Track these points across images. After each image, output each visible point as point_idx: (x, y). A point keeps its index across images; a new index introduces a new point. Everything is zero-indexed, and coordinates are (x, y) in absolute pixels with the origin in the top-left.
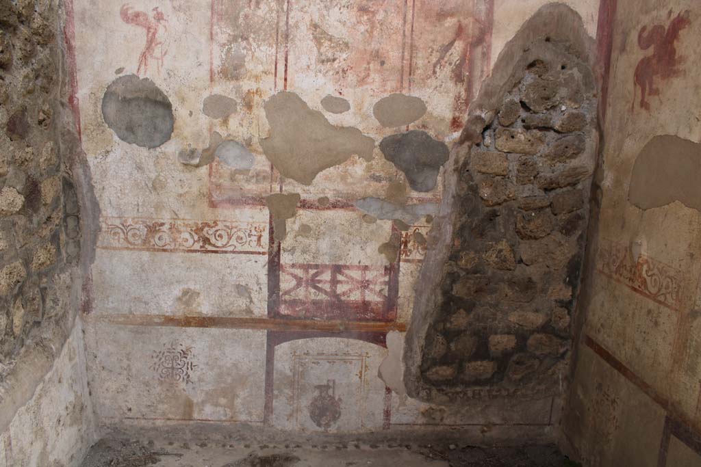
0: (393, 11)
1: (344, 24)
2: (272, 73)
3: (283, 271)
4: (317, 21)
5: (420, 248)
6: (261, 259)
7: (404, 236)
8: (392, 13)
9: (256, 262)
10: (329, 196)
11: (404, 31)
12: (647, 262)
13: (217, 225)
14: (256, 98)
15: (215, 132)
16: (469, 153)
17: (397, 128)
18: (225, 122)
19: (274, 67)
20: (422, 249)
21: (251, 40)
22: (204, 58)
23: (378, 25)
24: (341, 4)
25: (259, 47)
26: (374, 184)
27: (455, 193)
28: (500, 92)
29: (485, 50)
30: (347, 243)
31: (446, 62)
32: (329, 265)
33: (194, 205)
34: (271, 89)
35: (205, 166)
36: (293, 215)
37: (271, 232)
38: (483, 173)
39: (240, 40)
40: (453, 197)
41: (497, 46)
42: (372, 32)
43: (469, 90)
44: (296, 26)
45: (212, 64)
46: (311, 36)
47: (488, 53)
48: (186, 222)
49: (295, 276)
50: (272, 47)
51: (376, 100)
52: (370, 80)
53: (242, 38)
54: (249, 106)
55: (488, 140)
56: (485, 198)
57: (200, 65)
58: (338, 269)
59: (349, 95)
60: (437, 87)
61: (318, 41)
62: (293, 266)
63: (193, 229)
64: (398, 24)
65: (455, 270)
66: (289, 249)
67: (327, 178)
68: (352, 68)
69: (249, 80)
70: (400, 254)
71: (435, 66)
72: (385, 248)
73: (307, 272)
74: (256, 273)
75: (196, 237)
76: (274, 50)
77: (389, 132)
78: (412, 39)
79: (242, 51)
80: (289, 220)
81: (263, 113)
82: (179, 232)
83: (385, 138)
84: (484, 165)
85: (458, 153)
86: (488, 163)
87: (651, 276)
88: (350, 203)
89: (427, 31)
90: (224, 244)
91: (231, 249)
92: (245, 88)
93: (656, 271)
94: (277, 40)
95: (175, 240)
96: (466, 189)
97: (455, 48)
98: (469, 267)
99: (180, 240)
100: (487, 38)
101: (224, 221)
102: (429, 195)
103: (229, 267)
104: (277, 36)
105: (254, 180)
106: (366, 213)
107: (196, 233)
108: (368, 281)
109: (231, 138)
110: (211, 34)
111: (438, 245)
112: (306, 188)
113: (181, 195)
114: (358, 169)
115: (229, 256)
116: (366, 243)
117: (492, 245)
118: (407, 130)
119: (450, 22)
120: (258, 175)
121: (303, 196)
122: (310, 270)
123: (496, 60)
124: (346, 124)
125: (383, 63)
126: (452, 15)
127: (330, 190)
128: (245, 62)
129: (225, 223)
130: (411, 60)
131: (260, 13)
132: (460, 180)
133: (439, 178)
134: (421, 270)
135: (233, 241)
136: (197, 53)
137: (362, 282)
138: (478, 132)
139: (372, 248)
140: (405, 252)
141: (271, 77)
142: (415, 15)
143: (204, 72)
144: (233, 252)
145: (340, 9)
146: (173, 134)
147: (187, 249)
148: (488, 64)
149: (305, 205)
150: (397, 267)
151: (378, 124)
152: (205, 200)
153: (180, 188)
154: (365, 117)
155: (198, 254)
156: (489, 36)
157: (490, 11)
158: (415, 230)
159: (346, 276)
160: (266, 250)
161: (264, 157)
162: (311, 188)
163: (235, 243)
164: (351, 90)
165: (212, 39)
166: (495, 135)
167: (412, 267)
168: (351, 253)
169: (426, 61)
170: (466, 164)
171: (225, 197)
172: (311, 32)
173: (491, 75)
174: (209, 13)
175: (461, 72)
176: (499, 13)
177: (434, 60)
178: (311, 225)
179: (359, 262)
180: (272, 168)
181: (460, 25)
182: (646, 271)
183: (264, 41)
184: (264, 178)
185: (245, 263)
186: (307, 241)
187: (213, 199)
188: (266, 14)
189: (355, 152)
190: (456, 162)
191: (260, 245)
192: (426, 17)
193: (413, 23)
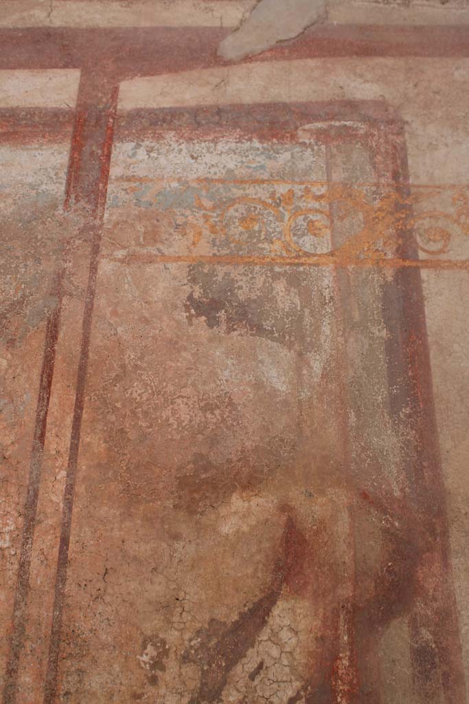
11: (24, 565)
29: (426, 634)
78: (60, 598)
97: (275, 639)
100: (428, 575)
119: (242, 515)
126: (250, 483)
142: (80, 489)
156: (437, 567)
157: (424, 456)
181: (290, 519)
192: (131, 498)
193: (66, 526)
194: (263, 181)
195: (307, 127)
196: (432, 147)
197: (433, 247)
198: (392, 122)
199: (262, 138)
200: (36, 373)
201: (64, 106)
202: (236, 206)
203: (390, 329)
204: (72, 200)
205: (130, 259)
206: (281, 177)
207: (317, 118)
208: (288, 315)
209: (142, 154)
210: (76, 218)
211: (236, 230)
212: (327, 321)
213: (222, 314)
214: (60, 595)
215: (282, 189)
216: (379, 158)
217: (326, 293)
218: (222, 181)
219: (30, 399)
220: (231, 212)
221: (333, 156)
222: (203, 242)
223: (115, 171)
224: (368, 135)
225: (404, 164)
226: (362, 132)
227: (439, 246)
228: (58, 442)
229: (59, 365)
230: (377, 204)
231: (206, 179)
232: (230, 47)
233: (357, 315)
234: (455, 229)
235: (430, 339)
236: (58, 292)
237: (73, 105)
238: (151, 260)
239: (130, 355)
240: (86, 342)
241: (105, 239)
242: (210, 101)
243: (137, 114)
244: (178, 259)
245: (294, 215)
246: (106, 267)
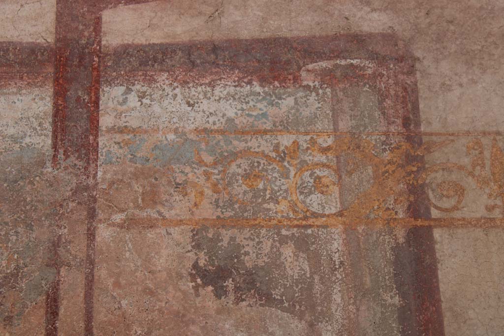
194: (265, 132)
195: (310, 67)
196: (446, 88)
197: (447, 204)
198: (400, 59)
199: (263, 81)
201: (41, 41)
202: (239, 161)
203: (403, 296)
204: (61, 156)
205: (130, 223)
206: (284, 126)
207: (321, 56)
208: (297, 282)
209: (133, 100)
210: (67, 177)
211: (240, 189)
212: (337, 288)
213: (229, 284)
215: (286, 141)
216: (388, 102)
217: (336, 257)
218: (222, 132)
220: (233, 168)
221: (339, 101)
222: (205, 203)
223: (106, 121)
224: (376, 76)
225: (416, 108)
226: (370, 71)
227: (453, 202)
230: (387, 156)
231: (205, 130)
233: (368, 281)
234: (470, 183)
235: (444, 305)
236: (55, 263)
237: (51, 39)
238: (151, 225)
239: (137, 330)
240: (89, 317)
241: (101, 201)
242: (204, 36)
243: (124, 52)
244: (180, 222)
245: (300, 170)
246: (104, 233)
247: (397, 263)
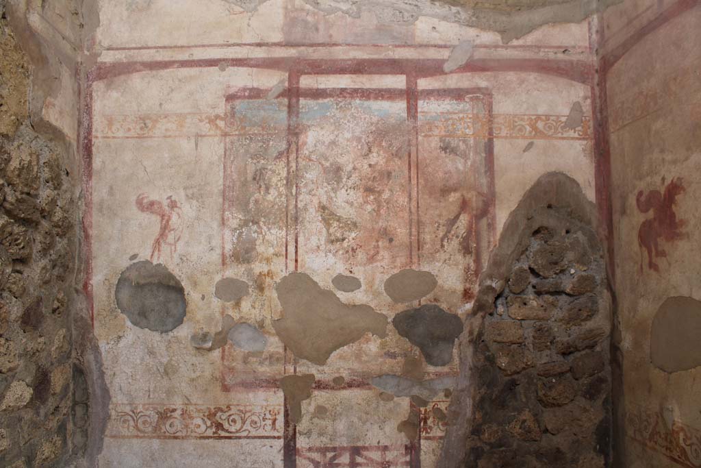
0: (398, 189)
1: (351, 204)
2: (282, 255)
3: (300, 456)
4: (325, 203)
5: (440, 424)
6: (276, 443)
7: (423, 412)
8: (397, 192)
9: (271, 447)
10: (344, 375)
11: (410, 208)
12: (682, 429)
13: (230, 409)
14: (268, 280)
15: (229, 315)
16: (483, 323)
17: (409, 303)
18: (237, 305)
19: (284, 249)
20: (442, 425)
21: (261, 224)
22: (216, 242)
23: (385, 204)
24: (347, 186)
25: (269, 229)
26: (388, 360)
27: (471, 364)
28: (508, 260)
29: (490, 221)
30: (364, 423)
31: (453, 236)
32: (347, 447)
33: (206, 390)
34: (282, 271)
35: (217, 351)
36: (308, 396)
37: (286, 415)
38: (499, 342)
39: (251, 224)
40: (471, 369)
41: (502, 216)
42: (379, 211)
43: (478, 261)
44: (305, 209)
45: (224, 248)
46: (320, 218)
47: (493, 224)
48: (199, 407)
49: (312, 461)
50: (282, 229)
51: (387, 277)
52: (379, 257)
53: (252, 222)
54: (261, 288)
55: (501, 309)
56: (503, 368)
57: (212, 249)
58: (356, 451)
59: (359, 273)
60: (445, 261)
61: (327, 223)
62: (310, 449)
63: (206, 414)
64: (404, 202)
65: (479, 445)
66: (305, 432)
67: (341, 357)
68: (361, 247)
69: (260, 262)
70: (420, 432)
71: (442, 240)
72: (404, 426)
73: (325, 455)
74: (272, 458)
75: (209, 423)
76: (284, 233)
77: (401, 307)
78: (418, 215)
79: (253, 235)
80: (304, 401)
81: (275, 295)
82: (191, 418)
83: (398, 314)
84: (499, 335)
85: (472, 323)
86: (503, 331)
87: (690, 445)
88: (366, 382)
89: (432, 206)
90: (238, 429)
91: (245, 434)
92: (257, 271)
93: (694, 440)
94: (287, 222)
95: (187, 426)
96: (482, 360)
97: (461, 222)
98: (493, 440)
99: (192, 427)
100: (491, 210)
101: (238, 405)
102: (446, 369)
103: (243, 453)
104: (287, 219)
105: (267, 363)
106: (382, 390)
107: (209, 419)
108: (388, 462)
109: (243, 320)
110: (223, 219)
111: (459, 419)
112: (321, 368)
113: (193, 380)
114: (373, 346)
115: (243, 441)
116: (384, 422)
117: (514, 415)
118: (420, 304)
119: (454, 197)
120: (271, 357)
121: (318, 377)
122: (328, 453)
123: (501, 230)
124: (358, 302)
125: (391, 240)
126: (455, 190)
127: (345, 369)
128: (256, 245)
129: (238, 408)
130: (419, 235)
131: (270, 197)
132: (475, 352)
133: (455, 351)
134: (443, 447)
135: (247, 426)
136: (210, 238)
137: (383, 463)
138: (490, 302)
139: (391, 427)
140: (425, 429)
141: (283, 259)
142: (420, 192)
143: (215, 257)
144: (247, 437)
145: (347, 191)
146: (185, 319)
147: (199, 436)
148: (494, 235)
149: (320, 386)
150: (417, 445)
151: (389, 299)
152: (219, 384)
153: (192, 372)
154: (376, 294)
155: (211, 440)
156: (493, 208)
157: (492, 184)
158: (434, 406)
159: (366, 458)
160: (281, 433)
161: (277, 339)
162: (326, 368)
163: (249, 428)
164: (362, 268)
165: (223, 224)
166: (507, 303)
167: (434, 444)
168: (370, 434)
169: (434, 236)
170: (480, 334)
171: (239, 380)
172: (320, 213)
173: (497, 246)
174: (221, 200)
175: (468, 244)
176: (500, 185)
177: (441, 234)
178: (327, 406)
179: (379, 442)
180: (285, 350)
181: (464, 198)
182: (684, 439)
183: (274, 224)
184: (278, 359)
185: (261, 448)
186: (323, 423)
187: (226, 383)
188: (275, 198)
189: (368, 330)
190: (471, 333)
191: (275, 429)
192: (431, 194)
193: (418, 200)
194: (456, 113)
195: (468, 96)
196: (499, 102)
198: (489, 94)
199: (456, 100)
200: (407, 166)
201: (403, 88)
202: (450, 120)
203: (486, 154)
204: (409, 118)
205: (425, 136)
206: (461, 112)
207: (470, 93)
208: (463, 150)
209: (425, 104)
210: (410, 123)
211: (450, 128)
212: (471, 152)
213: (448, 151)
214: (418, 214)
215: (461, 115)
216: (485, 106)
217: (472, 145)
218: (446, 113)
219: (406, 172)
220: (449, 122)
221: (474, 105)
222: (442, 131)
223: (419, 110)
224: (483, 99)
225: (492, 107)
226: (481, 98)
227: (498, 132)
228: (414, 182)
229: (412, 164)
230: (484, 120)
231: (442, 112)
232: (447, 67)
234: (503, 127)
235: (495, 156)
236: (409, 145)
237: (405, 88)
238: (430, 136)
239: (428, 161)
240: (417, 157)
241: (419, 130)
242: (442, 87)
243: (423, 91)
244: (437, 136)
245: (464, 124)
246: (420, 138)
247: (485, 147)
